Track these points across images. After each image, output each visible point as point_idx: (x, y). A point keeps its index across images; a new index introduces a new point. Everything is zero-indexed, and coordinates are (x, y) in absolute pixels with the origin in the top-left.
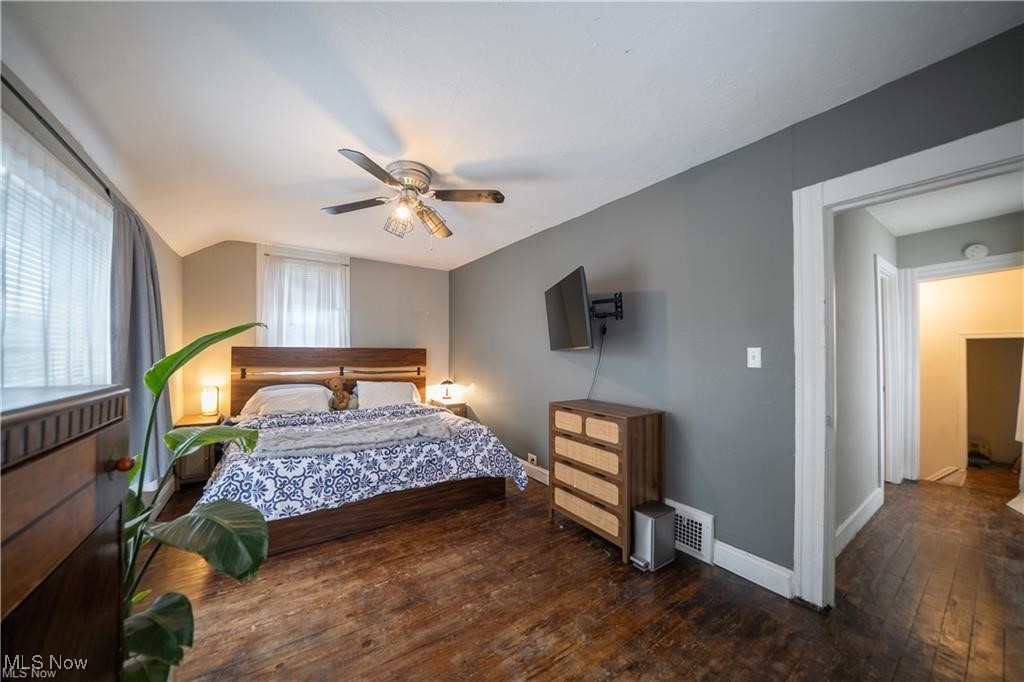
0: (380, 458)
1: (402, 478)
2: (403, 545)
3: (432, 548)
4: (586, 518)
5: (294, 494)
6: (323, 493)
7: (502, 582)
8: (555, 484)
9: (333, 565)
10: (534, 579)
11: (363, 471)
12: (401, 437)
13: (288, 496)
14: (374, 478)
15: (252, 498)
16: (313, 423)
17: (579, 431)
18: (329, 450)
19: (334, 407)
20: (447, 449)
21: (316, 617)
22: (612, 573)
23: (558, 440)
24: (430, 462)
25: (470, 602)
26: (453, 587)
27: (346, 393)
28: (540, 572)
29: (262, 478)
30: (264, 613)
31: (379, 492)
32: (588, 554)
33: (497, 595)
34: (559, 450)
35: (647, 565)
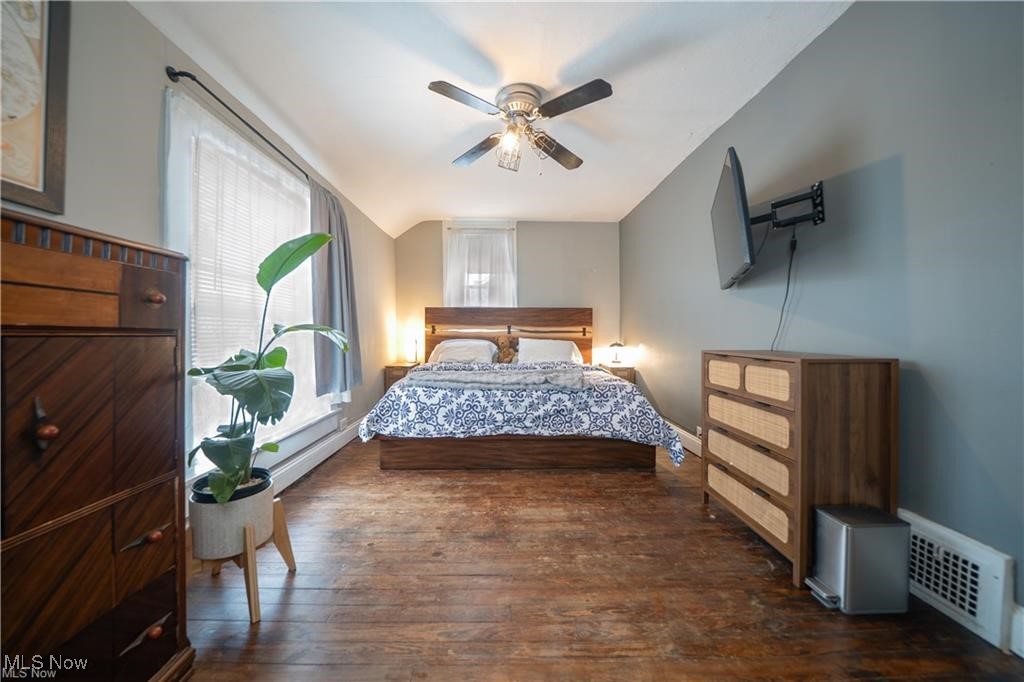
0: (505, 400)
1: (528, 423)
2: (518, 488)
3: (544, 497)
4: (744, 510)
5: (430, 419)
6: (453, 423)
7: (597, 549)
8: (708, 459)
9: (452, 488)
10: (639, 560)
11: (490, 410)
12: (528, 382)
13: (426, 420)
14: (499, 417)
15: (400, 416)
16: (472, 369)
17: (736, 385)
18: (460, 385)
19: (497, 359)
20: (578, 401)
21: (415, 521)
22: (764, 591)
23: (714, 400)
24: (559, 412)
25: (550, 556)
26: (541, 536)
27: (511, 350)
28: (652, 555)
29: (408, 401)
30: (385, 506)
31: (502, 432)
32: (737, 556)
33: (584, 561)
34: (714, 415)
35: (835, 599)
